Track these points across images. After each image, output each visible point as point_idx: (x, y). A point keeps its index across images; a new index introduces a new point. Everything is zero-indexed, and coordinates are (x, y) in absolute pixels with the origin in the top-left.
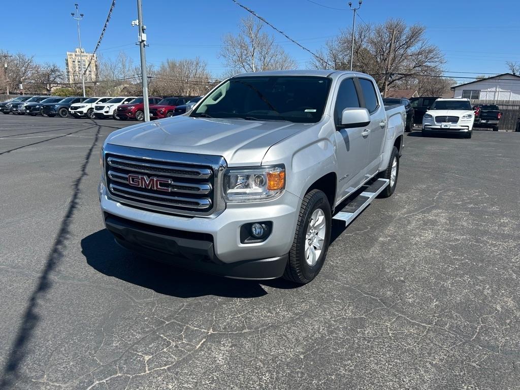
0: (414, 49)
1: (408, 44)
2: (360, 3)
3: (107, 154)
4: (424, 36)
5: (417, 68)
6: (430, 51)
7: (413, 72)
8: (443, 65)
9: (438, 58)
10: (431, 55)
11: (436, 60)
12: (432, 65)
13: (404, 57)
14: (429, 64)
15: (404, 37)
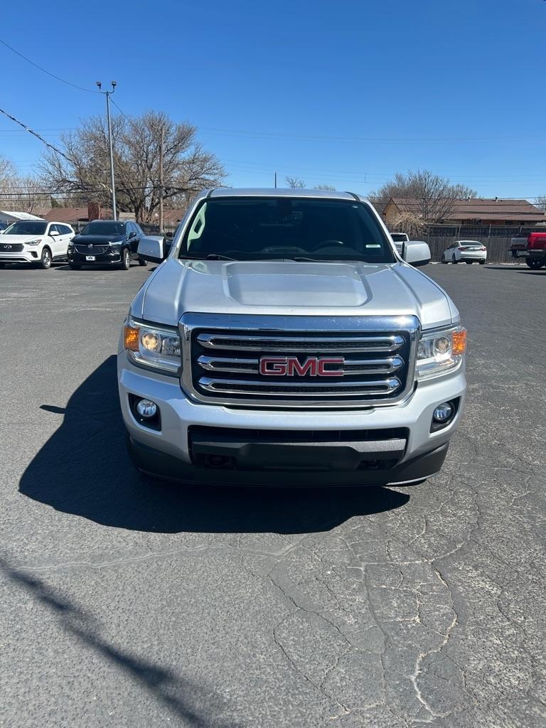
0: (185, 155)
1: (176, 148)
2: (114, 85)
3: (194, 330)
4: (196, 138)
5: (193, 182)
6: (205, 160)
7: (189, 186)
8: (225, 179)
9: (217, 169)
10: (207, 165)
11: (215, 171)
12: (212, 178)
13: (173, 165)
14: (207, 177)
15: (171, 139)
